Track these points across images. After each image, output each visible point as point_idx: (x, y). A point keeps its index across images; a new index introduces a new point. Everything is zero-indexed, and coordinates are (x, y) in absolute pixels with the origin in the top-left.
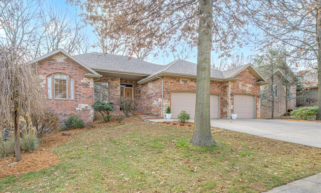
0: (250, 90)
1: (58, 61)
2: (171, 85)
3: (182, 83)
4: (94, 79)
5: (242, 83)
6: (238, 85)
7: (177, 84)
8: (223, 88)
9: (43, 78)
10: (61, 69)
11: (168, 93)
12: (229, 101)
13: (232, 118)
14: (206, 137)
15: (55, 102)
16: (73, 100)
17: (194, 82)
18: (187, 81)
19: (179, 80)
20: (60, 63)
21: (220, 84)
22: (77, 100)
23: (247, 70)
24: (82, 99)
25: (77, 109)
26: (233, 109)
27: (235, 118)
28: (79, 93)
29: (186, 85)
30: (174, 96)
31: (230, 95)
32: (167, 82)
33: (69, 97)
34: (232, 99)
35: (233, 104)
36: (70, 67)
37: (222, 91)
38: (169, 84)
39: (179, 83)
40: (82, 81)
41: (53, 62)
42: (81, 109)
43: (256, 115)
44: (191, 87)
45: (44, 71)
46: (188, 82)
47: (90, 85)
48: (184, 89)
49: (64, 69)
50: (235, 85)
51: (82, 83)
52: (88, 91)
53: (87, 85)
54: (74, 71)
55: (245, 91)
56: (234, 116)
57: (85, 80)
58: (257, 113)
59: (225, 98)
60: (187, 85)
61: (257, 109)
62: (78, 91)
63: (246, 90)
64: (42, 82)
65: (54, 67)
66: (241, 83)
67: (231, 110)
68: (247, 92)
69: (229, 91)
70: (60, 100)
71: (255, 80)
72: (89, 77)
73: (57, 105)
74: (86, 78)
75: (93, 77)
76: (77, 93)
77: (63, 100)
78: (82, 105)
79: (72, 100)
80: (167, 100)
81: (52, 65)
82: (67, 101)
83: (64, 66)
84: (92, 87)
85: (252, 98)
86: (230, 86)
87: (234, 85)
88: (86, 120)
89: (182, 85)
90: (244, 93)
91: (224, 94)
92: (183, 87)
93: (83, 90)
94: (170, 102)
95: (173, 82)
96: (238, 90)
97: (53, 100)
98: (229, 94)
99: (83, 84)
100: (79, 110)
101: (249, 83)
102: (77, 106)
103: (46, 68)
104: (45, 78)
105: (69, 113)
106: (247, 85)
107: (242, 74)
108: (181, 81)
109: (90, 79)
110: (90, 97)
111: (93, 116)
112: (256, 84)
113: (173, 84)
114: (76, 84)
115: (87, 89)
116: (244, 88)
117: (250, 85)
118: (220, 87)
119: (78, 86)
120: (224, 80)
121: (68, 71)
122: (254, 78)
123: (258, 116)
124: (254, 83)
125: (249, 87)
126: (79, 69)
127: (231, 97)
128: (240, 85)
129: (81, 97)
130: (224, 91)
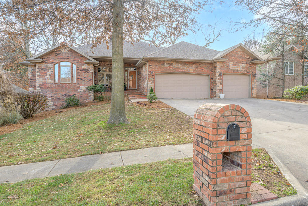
0: (243, 70)
1: (62, 52)
2: (155, 68)
3: (166, 65)
4: (94, 65)
5: (234, 63)
6: (229, 65)
7: (162, 67)
8: (213, 69)
9: (51, 66)
10: (65, 58)
11: (153, 75)
12: (218, 81)
13: (220, 98)
14: (116, 116)
15: (61, 85)
16: (76, 83)
17: (179, 65)
18: (172, 64)
19: (164, 63)
20: (65, 53)
21: (210, 65)
22: (79, 83)
23: (240, 50)
24: (83, 82)
25: (79, 90)
26: (221, 89)
27: (223, 98)
28: (80, 78)
29: (171, 67)
30: (159, 78)
31: (218, 76)
32: (151, 66)
33: (73, 81)
34: (221, 79)
35: (221, 84)
36: (73, 56)
37: (212, 72)
38: (153, 67)
39: (164, 65)
40: (83, 67)
41: (59, 53)
42: (82, 91)
43: (252, 94)
44: (177, 69)
45: (52, 61)
46: (174, 65)
47: (90, 70)
48: (169, 71)
49: (68, 58)
50: (225, 65)
51: (84, 68)
52: (88, 75)
53: (87, 70)
54: (76, 59)
55: (237, 71)
56: (222, 96)
57: (86, 66)
58: (252, 93)
59: (214, 78)
60: (173, 68)
61: (252, 88)
62: (79, 76)
63: (238, 69)
64: (51, 69)
65: (59, 56)
66: (232, 63)
67: (220, 90)
68: (240, 72)
69: (218, 71)
70: (64, 83)
71: (250, 60)
72: (88, 64)
73: (62, 87)
74: (87, 65)
75: (92, 64)
76: (79, 77)
77: (67, 83)
78: (83, 87)
79: (74, 83)
80: (151, 82)
81: (58, 55)
82: (70, 84)
83: (68, 56)
84: (92, 71)
85: (247, 77)
86: (218, 66)
87: (223, 65)
88: (86, 100)
89: (167, 67)
90: (235, 73)
91: (214, 74)
92: (168, 69)
93: (84, 75)
94: (154, 83)
95: (157, 65)
96: (228, 71)
97: (59, 84)
98: (218, 74)
99: (84, 70)
100: (81, 92)
101: (242, 62)
102: (79, 88)
103: (53, 58)
104: (52, 66)
105: (72, 94)
106: (239, 64)
107: (234, 54)
108: (166, 64)
109: (90, 65)
110: (90, 80)
111: (92, 96)
112: (251, 63)
113: (157, 67)
114: (78, 69)
115: (88, 74)
116: (236, 68)
117: (243, 65)
118: (210, 67)
119: (80, 71)
120: (212, 61)
121: (71, 59)
122: (248, 57)
123: (254, 95)
124: (248, 63)
125: (241, 66)
126: (80, 57)
127: (219, 78)
128: (230, 65)
129: (82, 80)
130: (214, 72)
